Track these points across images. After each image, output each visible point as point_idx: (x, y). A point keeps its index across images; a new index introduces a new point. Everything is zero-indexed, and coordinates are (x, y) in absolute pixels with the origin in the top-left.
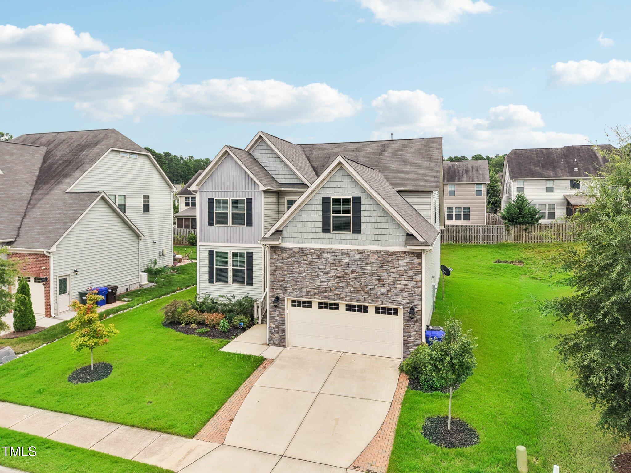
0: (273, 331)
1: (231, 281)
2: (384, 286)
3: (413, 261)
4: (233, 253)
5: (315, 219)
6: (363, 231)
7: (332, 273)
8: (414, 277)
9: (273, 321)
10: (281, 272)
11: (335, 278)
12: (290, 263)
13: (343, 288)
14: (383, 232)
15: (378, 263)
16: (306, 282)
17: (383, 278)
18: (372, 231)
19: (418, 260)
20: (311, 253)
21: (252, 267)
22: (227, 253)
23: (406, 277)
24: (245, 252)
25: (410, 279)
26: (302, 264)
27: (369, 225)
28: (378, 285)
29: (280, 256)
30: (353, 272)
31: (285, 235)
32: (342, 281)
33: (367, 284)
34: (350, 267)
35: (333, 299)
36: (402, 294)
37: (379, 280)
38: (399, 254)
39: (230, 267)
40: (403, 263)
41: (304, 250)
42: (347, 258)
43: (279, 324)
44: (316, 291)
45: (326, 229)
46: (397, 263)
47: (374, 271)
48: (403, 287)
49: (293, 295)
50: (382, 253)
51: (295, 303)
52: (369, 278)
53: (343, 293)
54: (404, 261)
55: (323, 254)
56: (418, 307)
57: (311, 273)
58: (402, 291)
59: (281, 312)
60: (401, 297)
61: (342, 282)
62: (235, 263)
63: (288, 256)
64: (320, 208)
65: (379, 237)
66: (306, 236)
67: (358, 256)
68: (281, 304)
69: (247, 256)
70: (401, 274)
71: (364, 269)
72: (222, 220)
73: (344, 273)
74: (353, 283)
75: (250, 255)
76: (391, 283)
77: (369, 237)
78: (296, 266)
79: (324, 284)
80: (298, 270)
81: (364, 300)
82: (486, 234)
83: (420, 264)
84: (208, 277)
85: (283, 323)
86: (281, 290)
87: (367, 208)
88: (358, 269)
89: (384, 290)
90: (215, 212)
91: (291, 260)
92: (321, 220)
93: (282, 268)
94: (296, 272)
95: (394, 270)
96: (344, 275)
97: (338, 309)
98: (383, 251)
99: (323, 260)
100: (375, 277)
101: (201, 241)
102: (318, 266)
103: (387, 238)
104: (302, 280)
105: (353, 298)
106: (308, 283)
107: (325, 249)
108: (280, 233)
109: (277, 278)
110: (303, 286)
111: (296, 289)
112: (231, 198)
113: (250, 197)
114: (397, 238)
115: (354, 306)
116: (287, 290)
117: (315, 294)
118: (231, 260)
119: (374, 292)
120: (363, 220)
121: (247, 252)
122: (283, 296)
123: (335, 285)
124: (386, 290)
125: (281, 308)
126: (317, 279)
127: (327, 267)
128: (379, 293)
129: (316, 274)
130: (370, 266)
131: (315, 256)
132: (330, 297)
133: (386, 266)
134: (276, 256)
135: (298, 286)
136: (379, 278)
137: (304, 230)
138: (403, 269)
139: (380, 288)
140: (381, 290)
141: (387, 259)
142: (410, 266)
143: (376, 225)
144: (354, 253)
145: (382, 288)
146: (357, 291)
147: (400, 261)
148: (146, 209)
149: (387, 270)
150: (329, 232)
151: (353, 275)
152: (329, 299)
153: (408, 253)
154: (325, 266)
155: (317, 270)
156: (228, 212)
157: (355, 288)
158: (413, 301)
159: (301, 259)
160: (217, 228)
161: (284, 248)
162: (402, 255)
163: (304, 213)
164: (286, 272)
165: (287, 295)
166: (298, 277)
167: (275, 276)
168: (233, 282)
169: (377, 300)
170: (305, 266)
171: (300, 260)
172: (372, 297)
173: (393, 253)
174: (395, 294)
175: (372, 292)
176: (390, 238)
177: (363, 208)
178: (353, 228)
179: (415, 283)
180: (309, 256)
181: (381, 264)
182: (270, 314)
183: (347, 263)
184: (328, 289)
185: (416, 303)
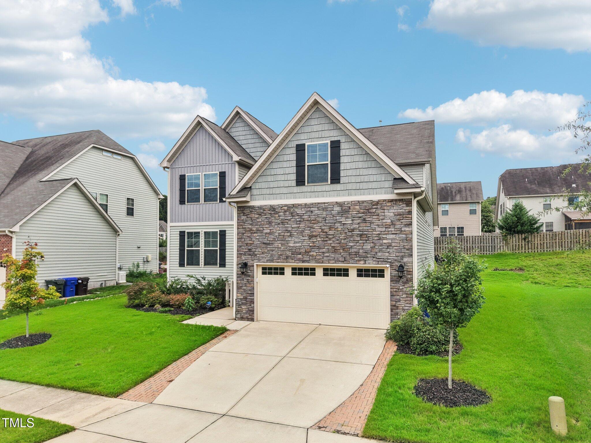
0: (241, 303)
1: (203, 263)
2: (368, 242)
3: (401, 211)
4: (205, 232)
5: (288, 171)
6: (342, 180)
7: (307, 232)
8: (403, 229)
9: (240, 291)
10: (249, 235)
11: (311, 237)
12: (259, 224)
13: (319, 248)
14: (366, 179)
16: (278, 244)
17: (366, 233)
18: (353, 179)
19: (408, 208)
20: (283, 211)
21: (225, 246)
22: (199, 233)
23: (393, 229)
24: (218, 230)
25: (398, 232)
26: (274, 224)
27: (350, 173)
28: (360, 242)
29: (248, 216)
30: (330, 228)
31: (255, 192)
32: (319, 239)
33: (347, 241)
34: (328, 223)
35: (308, 262)
36: (388, 250)
37: (361, 235)
38: (384, 203)
39: (202, 248)
40: (390, 213)
41: (276, 207)
42: (324, 213)
43: (248, 295)
44: (289, 253)
45: (300, 182)
46: (383, 214)
47: (355, 226)
48: (390, 241)
49: (263, 260)
50: (365, 204)
51: (266, 271)
52: (350, 234)
53: (320, 254)
54: (391, 211)
55: (296, 210)
56: (408, 264)
57: (283, 234)
58: (389, 246)
59: (250, 280)
60: (387, 254)
61: (318, 241)
62: (207, 244)
63: (257, 216)
64: (294, 157)
65: (362, 186)
66: (277, 191)
67: (337, 209)
68: (249, 271)
69: (220, 235)
70: (387, 226)
71: (343, 224)
72: (194, 197)
73: (320, 230)
74: (331, 242)
75: (223, 234)
76: (376, 238)
77: (350, 186)
78: (267, 226)
79: (298, 245)
80: (268, 231)
81: (343, 260)
82: (482, 244)
83: (410, 212)
84: (178, 260)
85: (251, 293)
86: (250, 255)
87: (348, 152)
88: (337, 225)
89: (368, 246)
90: (187, 189)
91: (260, 220)
92: (295, 172)
93: (251, 230)
94: (266, 233)
95: (379, 223)
96: (321, 233)
97: (314, 274)
98: (365, 201)
99: (297, 217)
100: (356, 232)
101: (172, 221)
102: (292, 225)
103: (370, 185)
104: (273, 242)
105: (331, 258)
106: (280, 245)
107: (299, 205)
108: (249, 189)
109: (246, 242)
110: (274, 249)
111: (266, 253)
112: (203, 173)
113: (223, 171)
114: (382, 184)
115: (332, 270)
116: (256, 255)
117: (287, 257)
118: (203, 240)
119: (355, 250)
120: (342, 167)
121: (220, 231)
122: (252, 262)
123: (310, 245)
124: (369, 247)
125: (249, 276)
126: (290, 239)
127: (301, 226)
128: (361, 251)
129: (289, 234)
130: (350, 220)
131: (287, 213)
132: (305, 259)
133: (369, 219)
134: (244, 217)
135: (269, 249)
136: (361, 233)
137: (275, 184)
138: (389, 221)
139: (362, 245)
140: (364, 247)
141: (371, 211)
142: (398, 217)
143: (358, 172)
144: (332, 206)
145: (365, 244)
146: (335, 250)
147: (386, 211)
148: (130, 212)
149: (371, 223)
150: (304, 185)
151: (331, 232)
152: (303, 262)
153: (396, 200)
154: (299, 224)
155: (290, 229)
156: (200, 188)
157: (333, 247)
158: (403, 257)
159: (273, 218)
160: (189, 207)
161: (253, 207)
162: (389, 204)
163: (275, 165)
164: (255, 234)
165: (257, 261)
166: (269, 239)
167: (243, 240)
168: (205, 264)
169: (359, 259)
170: (276, 226)
171: (270, 220)
172: (353, 256)
173: (378, 203)
174: (380, 251)
175: (353, 250)
176: (374, 185)
177: (342, 153)
178: (331, 177)
179: (404, 236)
180: (281, 214)
181: (364, 217)
182: (237, 284)
183: (325, 219)
184: (303, 251)
185: (405, 260)
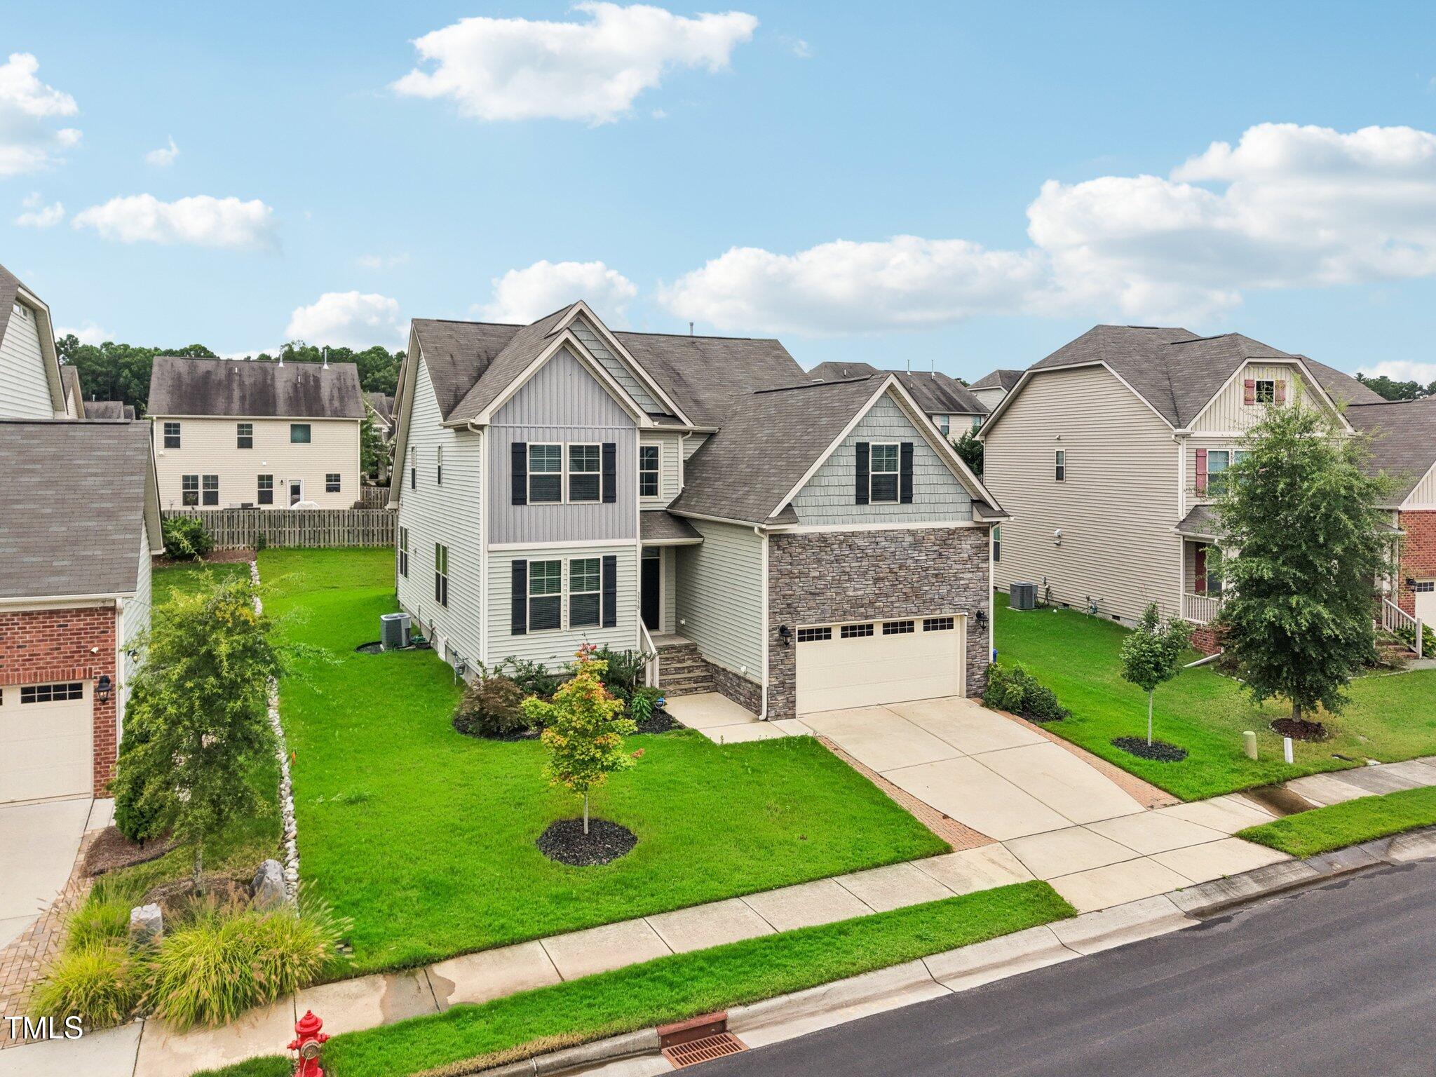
0: (775, 692)
1: (568, 623)
2: (944, 583)
3: (978, 542)
5: (844, 481)
6: (915, 498)
7: (871, 573)
8: (979, 566)
9: (774, 673)
10: (788, 581)
11: (877, 580)
13: (887, 596)
14: (942, 498)
15: (936, 548)
16: (831, 593)
17: (942, 571)
18: (927, 499)
19: (985, 539)
20: (838, 542)
21: (615, 587)
22: (558, 563)
23: (970, 566)
24: (600, 557)
25: (975, 569)
26: (824, 562)
27: (924, 489)
28: (936, 584)
29: (786, 551)
30: (901, 567)
31: (799, 512)
32: (887, 583)
33: (921, 585)
34: (898, 560)
35: (873, 617)
36: (965, 593)
37: (936, 575)
38: (961, 531)
39: (565, 593)
40: (967, 546)
41: (827, 536)
42: (893, 545)
43: (786, 677)
44: (847, 607)
45: (861, 499)
46: (960, 546)
47: (930, 563)
48: (967, 582)
49: (810, 620)
50: (941, 533)
51: (804, 635)
52: (924, 574)
53: (888, 604)
54: (969, 542)
55: (857, 541)
56: (985, 610)
57: (838, 577)
58: (966, 588)
59: (789, 654)
60: (965, 599)
61: (886, 586)
62: (576, 584)
63: (800, 550)
64: (853, 461)
65: (936, 508)
66: (830, 511)
67: (909, 539)
68: (789, 640)
69: (604, 565)
70: (965, 563)
71: (917, 560)
73: (888, 570)
74: (901, 586)
75: (611, 562)
76: (953, 579)
78: (814, 566)
79: (859, 593)
80: (817, 574)
81: (917, 610)
83: (987, 544)
84: (510, 622)
85: (791, 675)
86: (789, 613)
87: (921, 461)
88: (909, 562)
89: (944, 590)
90: (529, 473)
91: (805, 557)
92: (854, 483)
93: (791, 572)
94: (814, 577)
95: (956, 558)
96: (889, 574)
97: (869, 634)
98: (942, 530)
99: (858, 551)
100: (931, 571)
101: (492, 541)
102: (850, 564)
103: (946, 508)
104: (824, 591)
105: (902, 610)
106: (834, 594)
107: (862, 533)
108: (792, 509)
109: (782, 593)
110: (825, 601)
111: (814, 608)
112: (569, 444)
113: (611, 441)
114: (960, 507)
115: (897, 624)
116: (798, 613)
117: (845, 612)
118: (568, 577)
120: (915, 480)
121: (605, 558)
122: (792, 624)
123: (876, 592)
124: (946, 591)
125: (789, 646)
126: (848, 585)
127: (863, 564)
128: (936, 597)
129: (847, 577)
130: (925, 554)
131: (844, 545)
132: (869, 613)
133: (946, 553)
134: (779, 552)
135: (817, 601)
136: (937, 572)
137: (826, 501)
138: (966, 555)
139: (937, 588)
140: (940, 591)
141: (947, 542)
142: (975, 550)
143: (933, 489)
144: (903, 536)
145: (941, 587)
146: (907, 598)
147: (963, 542)
149: (948, 558)
150: (867, 503)
151: (902, 573)
152: (867, 617)
153: (973, 529)
154: (861, 562)
155: (848, 570)
156: (562, 473)
157: (905, 593)
158: (979, 601)
159: (823, 553)
160: (534, 511)
161: (794, 536)
162: (966, 533)
163: (827, 471)
164: (796, 580)
165: (800, 621)
166: (818, 586)
167: (778, 589)
168: (573, 624)
169: (934, 607)
170: (828, 566)
171: (819, 556)
172: (928, 604)
173: (954, 531)
174: (958, 595)
175: (929, 596)
176: (951, 508)
177: (915, 460)
178: (901, 495)
179: (981, 574)
180: (835, 546)
181: (940, 551)
182: (770, 661)
183: (894, 553)
184: (866, 601)
185: (982, 604)
